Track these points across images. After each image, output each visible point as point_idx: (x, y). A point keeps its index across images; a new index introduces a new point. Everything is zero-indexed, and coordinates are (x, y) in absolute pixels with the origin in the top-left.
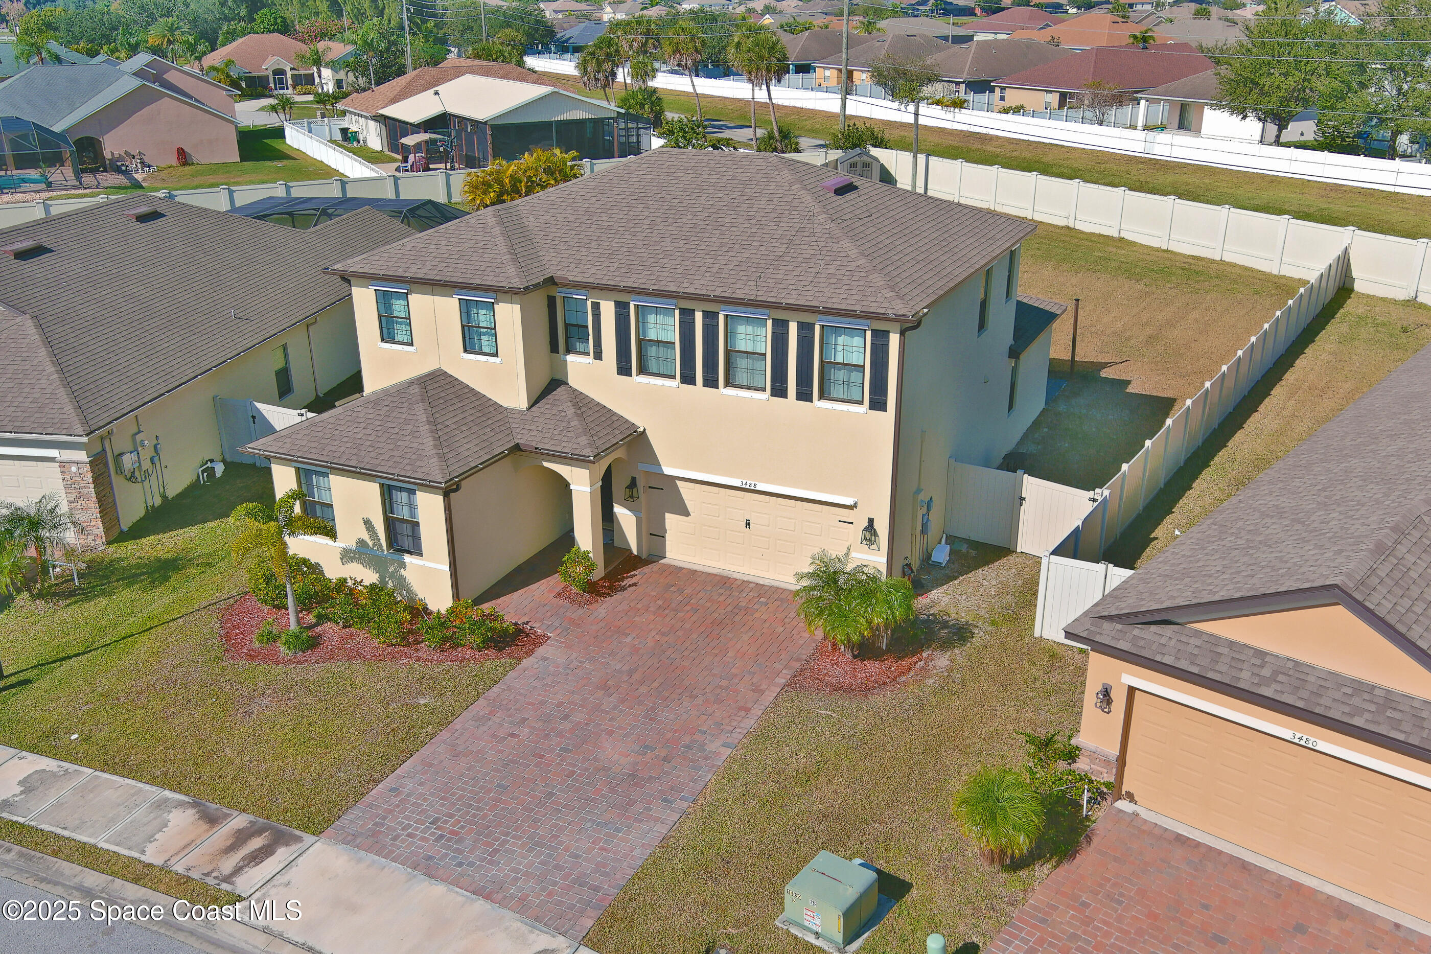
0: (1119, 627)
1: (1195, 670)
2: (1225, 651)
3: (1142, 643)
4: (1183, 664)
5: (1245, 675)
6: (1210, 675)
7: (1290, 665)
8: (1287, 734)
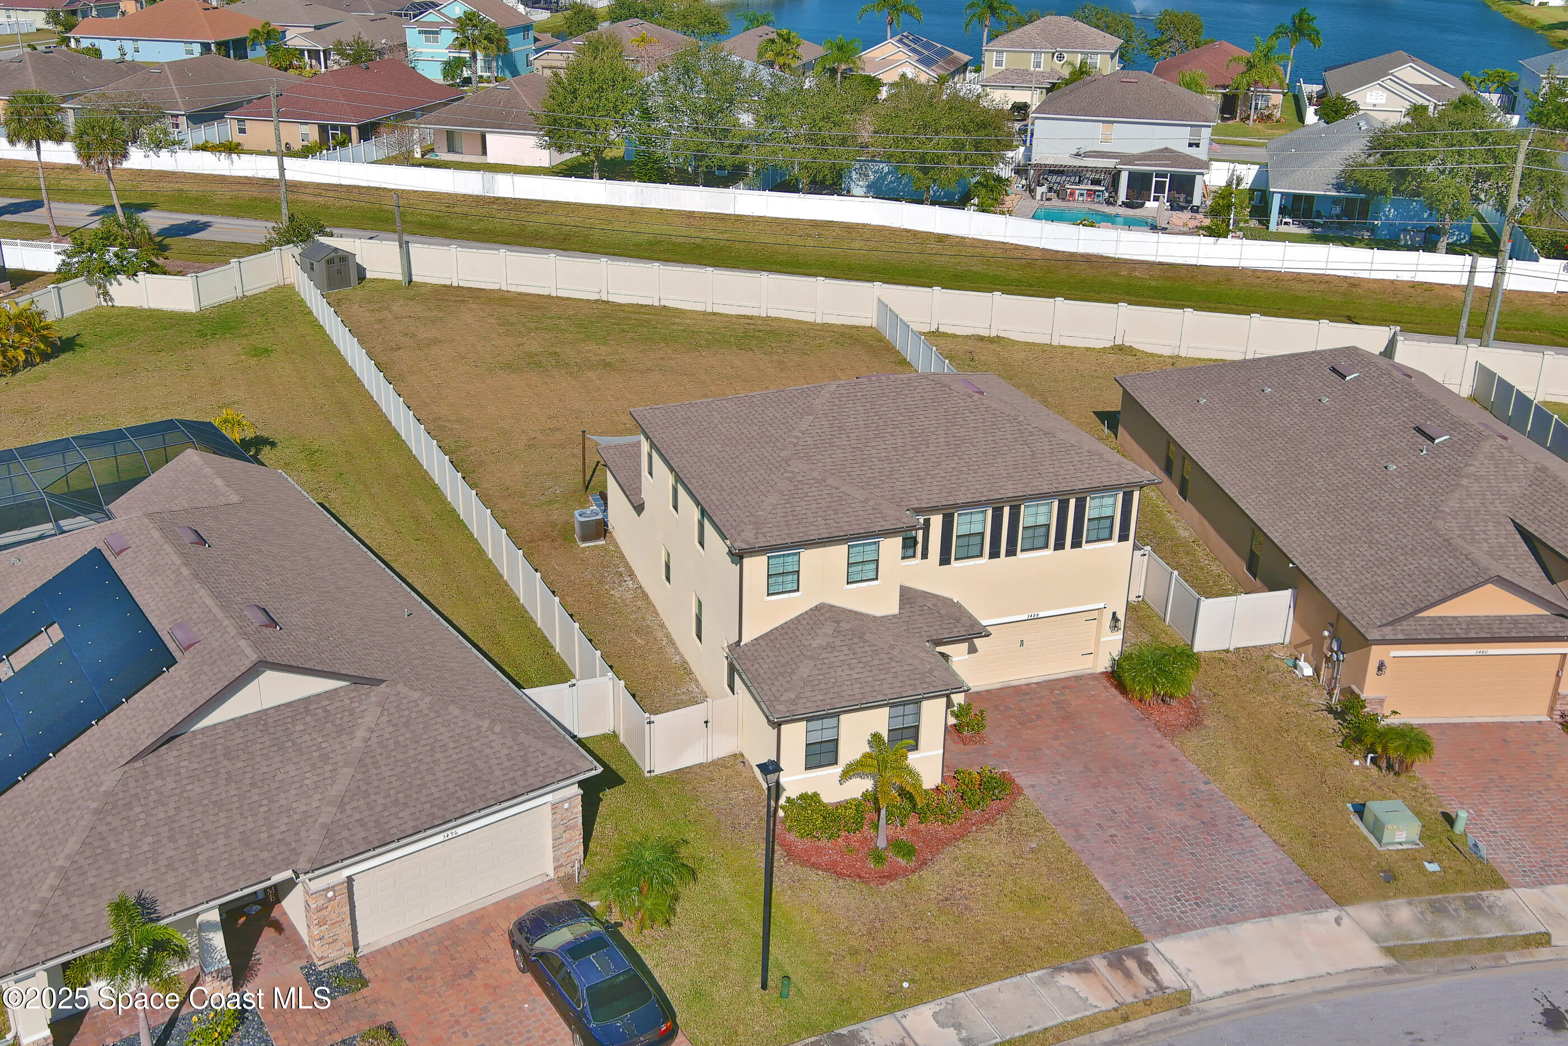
0: (1390, 628)
1: (1438, 636)
2: (1440, 622)
3: (1406, 632)
4: (1432, 636)
5: (1458, 631)
6: (1446, 636)
7: (1469, 619)
8: (1473, 652)
